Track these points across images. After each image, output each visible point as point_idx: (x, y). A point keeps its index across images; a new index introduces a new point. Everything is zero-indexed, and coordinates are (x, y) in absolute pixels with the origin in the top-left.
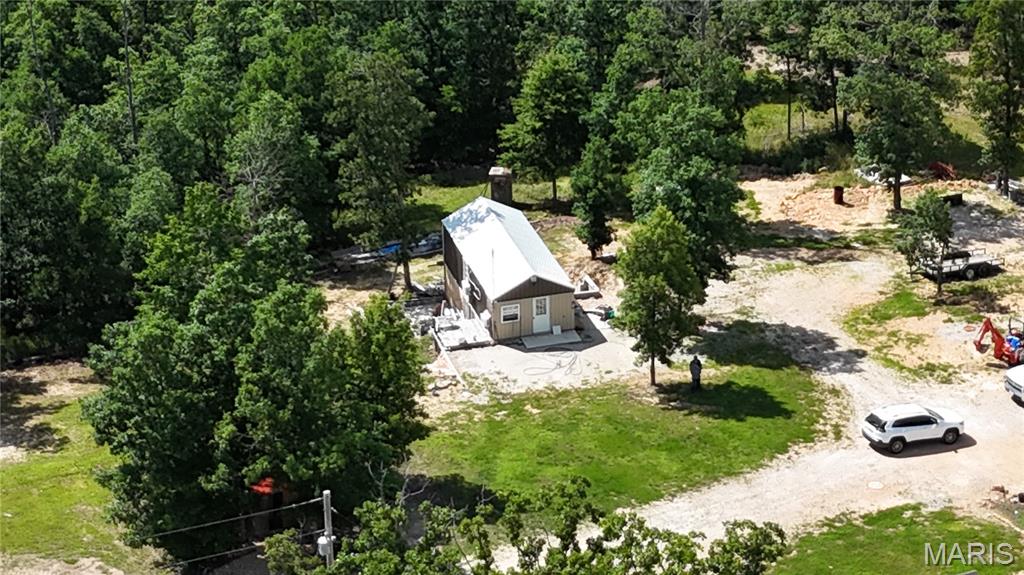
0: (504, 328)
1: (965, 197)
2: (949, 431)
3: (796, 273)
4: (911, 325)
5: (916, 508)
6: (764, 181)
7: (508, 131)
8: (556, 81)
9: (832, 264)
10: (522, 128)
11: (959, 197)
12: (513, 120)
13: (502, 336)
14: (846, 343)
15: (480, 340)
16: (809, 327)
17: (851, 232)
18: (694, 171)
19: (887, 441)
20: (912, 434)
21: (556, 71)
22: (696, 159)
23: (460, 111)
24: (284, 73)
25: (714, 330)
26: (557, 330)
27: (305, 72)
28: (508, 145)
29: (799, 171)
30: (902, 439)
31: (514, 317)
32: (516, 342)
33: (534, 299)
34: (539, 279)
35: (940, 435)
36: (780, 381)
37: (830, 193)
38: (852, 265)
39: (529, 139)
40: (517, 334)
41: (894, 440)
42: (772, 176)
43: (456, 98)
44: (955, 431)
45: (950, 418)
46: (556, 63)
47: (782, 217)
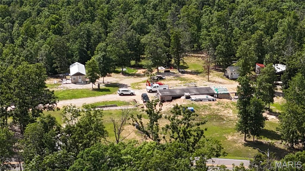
0: (73, 81)
1: (170, 71)
2: (131, 93)
3: (131, 78)
13: (73, 82)
14: (129, 85)
15: (69, 83)
16: (126, 84)
19: (120, 93)
20: (125, 93)
25: (110, 84)
26: (83, 82)
30: (123, 93)
31: (75, 79)
32: (75, 83)
33: (79, 76)
34: (79, 73)
36: (113, 89)
40: (75, 82)
41: (121, 93)
44: (132, 93)
45: (132, 91)
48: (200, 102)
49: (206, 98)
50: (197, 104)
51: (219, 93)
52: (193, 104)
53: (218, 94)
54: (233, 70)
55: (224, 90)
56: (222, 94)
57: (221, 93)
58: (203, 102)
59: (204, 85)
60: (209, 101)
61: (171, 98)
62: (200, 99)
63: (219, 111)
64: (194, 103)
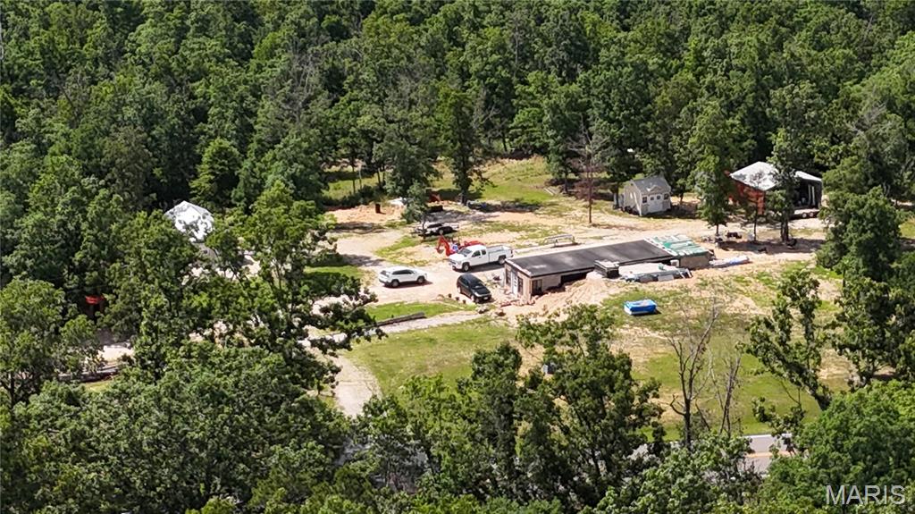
1: (444, 208)
2: (419, 277)
3: (353, 238)
4: (409, 249)
5: (402, 303)
6: (340, 211)
7: (194, 184)
8: (221, 154)
9: (372, 234)
10: (203, 181)
11: (441, 207)
12: (196, 177)
14: (374, 258)
16: (358, 254)
17: (383, 223)
18: (294, 170)
19: (390, 281)
20: (402, 278)
21: (220, 148)
22: (295, 164)
23: (166, 181)
24: (71, 149)
27: (82, 148)
28: (196, 192)
29: (358, 205)
30: (397, 280)
35: (416, 280)
36: (342, 270)
37: (374, 210)
38: (382, 234)
39: (207, 186)
41: (394, 281)
42: (343, 208)
43: (163, 174)
45: (420, 272)
46: (221, 144)
47: (348, 221)
48: (654, 283)
49: (660, 271)
50: (649, 290)
51: (682, 254)
52: (636, 290)
53: (679, 258)
54: (649, 190)
55: (690, 245)
56: (692, 256)
57: (688, 254)
58: (662, 283)
59: (595, 238)
60: (675, 278)
61: (559, 281)
62: (649, 275)
63: (720, 304)
64: (640, 289)
